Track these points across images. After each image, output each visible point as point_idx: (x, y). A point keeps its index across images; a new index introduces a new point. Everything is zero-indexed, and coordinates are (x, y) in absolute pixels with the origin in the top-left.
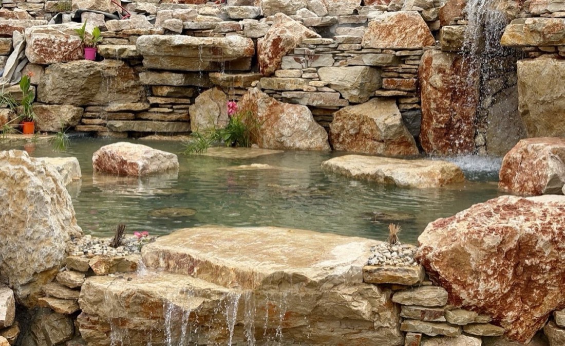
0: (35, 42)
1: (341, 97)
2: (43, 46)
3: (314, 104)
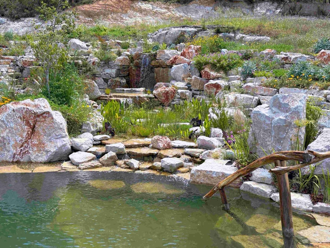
0: (22, 61)
1: (111, 76)
2: (24, 62)
3: (104, 78)
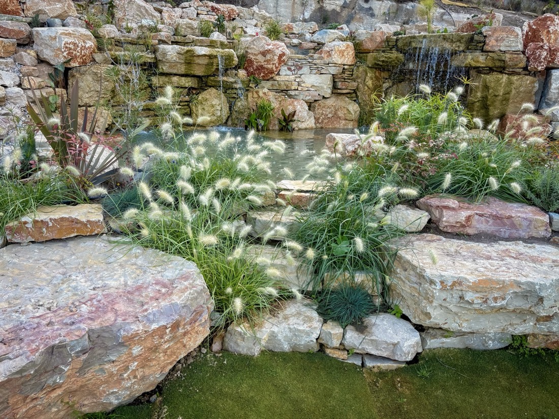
0: (65, 44)
1: (319, 95)
2: (70, 49)
3: (307, 99)
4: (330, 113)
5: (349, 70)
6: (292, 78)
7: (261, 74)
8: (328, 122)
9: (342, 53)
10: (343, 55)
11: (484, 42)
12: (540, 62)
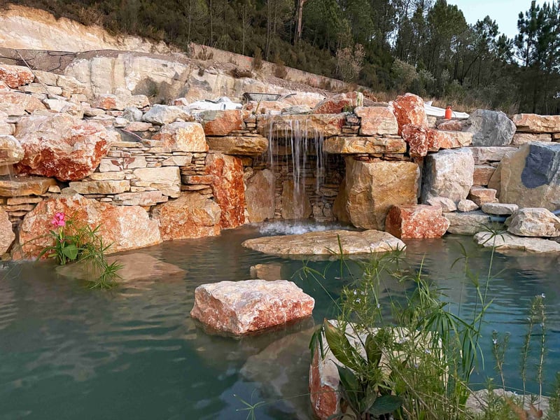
1: (163, 195)
4: (181, 219)
5: (201, 159)
6: (121, 176)
7: (67, 172)
8: (179, 231)
9: (189, 138)
10: (191, 140)
11: (360, 124)
12: (422, 147)
